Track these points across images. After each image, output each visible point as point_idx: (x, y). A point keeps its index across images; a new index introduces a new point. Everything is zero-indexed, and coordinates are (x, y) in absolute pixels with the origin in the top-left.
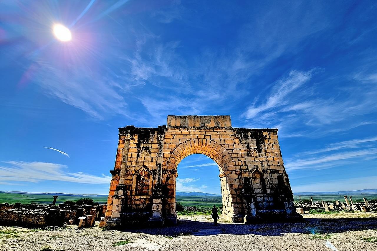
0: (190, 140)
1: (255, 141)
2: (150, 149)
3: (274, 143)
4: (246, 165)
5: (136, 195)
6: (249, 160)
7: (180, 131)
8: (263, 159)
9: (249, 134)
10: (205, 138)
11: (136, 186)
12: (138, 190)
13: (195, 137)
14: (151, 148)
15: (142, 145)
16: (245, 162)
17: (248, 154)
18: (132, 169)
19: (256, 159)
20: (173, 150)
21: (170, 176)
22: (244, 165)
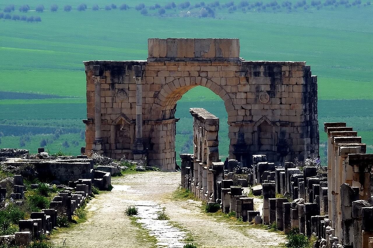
0: (179, 79)
1: (268, 80)
2: (127, 91)
3: (297, 83)
4: (250, 115)
5: (117, 149)
6: (256, 107)
7: (165, 65)
8: (276, 106)
9: (262, 69)
10: (199, 76)
11: (116, 138)
12: (119, 143)
13: (186, 74)
14: (129, 90)
15: (117, 86)
16: (250, 110)
17: (256, 100)
18: (108, 118)
19: (266, 107)
20: (157, 93)
21: (154, 127)
22: (248, 114)
